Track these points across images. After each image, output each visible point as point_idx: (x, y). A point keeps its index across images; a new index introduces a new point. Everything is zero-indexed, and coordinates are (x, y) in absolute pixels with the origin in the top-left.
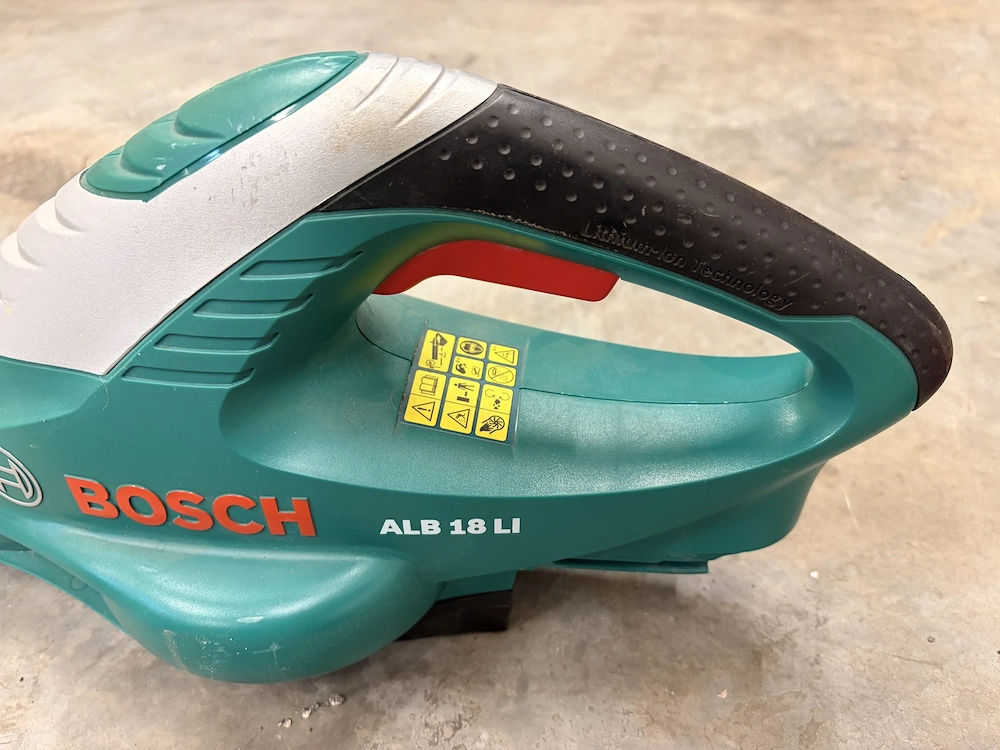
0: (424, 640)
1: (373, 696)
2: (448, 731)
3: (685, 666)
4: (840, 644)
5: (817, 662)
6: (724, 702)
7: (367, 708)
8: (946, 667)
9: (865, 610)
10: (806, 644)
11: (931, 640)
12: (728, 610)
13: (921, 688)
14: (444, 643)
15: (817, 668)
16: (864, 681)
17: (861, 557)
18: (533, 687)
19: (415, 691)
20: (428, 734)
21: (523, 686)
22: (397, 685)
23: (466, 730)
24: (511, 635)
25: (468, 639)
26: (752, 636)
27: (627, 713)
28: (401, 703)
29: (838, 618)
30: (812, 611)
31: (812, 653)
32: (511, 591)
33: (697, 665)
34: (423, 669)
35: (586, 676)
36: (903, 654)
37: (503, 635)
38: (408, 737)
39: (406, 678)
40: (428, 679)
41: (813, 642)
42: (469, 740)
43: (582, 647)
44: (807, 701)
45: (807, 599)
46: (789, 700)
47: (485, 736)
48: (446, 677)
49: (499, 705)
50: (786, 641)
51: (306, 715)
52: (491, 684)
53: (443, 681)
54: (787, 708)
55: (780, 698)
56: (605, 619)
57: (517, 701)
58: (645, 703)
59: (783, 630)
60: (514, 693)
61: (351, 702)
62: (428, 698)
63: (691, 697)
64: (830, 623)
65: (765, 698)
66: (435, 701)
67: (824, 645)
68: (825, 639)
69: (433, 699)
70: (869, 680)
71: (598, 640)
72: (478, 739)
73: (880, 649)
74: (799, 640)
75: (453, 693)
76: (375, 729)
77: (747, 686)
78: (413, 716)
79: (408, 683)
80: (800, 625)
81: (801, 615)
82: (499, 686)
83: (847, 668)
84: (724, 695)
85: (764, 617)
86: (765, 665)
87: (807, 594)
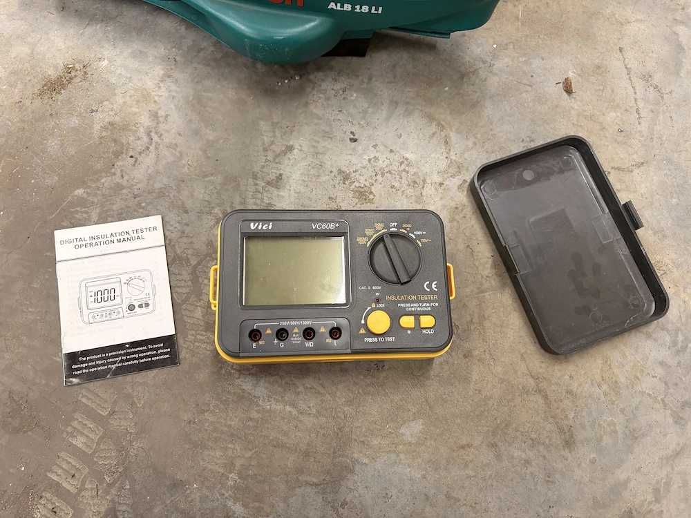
0: (331, 57)
1: (312, 77)
2: (341, 92)
3: (434, 77)
4: (496, 74)
5: (485, 80)
6: (446, 91)
7: (310, 81)
8: (534, 87)
9: (510, 63)
10: (483, 74)
11: (532, 76)
12: (455, 57)
13: (521, 93)
14: (339, 59)
15: (484, 82)
16: (500, 89)
17: (517, 40)
18: (374, 79)
19: (328, 76)
20: (333, 92)
21: (370, 78)
22: (321, 74)
23: (348, 92)
24: (367, 58)
25: (349, 58)
26: (463, 68)
27: (409, 92)
28: (323, 80)
29: (498, 65)
30: (489, 61)
31: (485, 77)
32: (370, 39)
33: (439, 77)
34: (331, 68)
35: (395, 77)
36: (519, 81)
37: (363, 58)
38: (326, 93)
39: (324, 71)
40: (333, 72)
41: (486, 73)
42: (349, 96)
43: (394, 66)
44: (477, 94)
45: (489, 56)
46: (470, 93)
47: (355, 95)
48: (340, 73)
49: (360, 85)
50: (475, 72)
51: (286, 81)
52: (358, 76)
53: (338, 74)
54: (469, 95)
55: (468, 92)
56: (405, 55)
57: (367, 83)
58: (416, 89)
59: (475, 67)
60: (366, 81)
61: (303, 78)
62: (333, 79)
63: (434, 88)
64: (495, 66)
65: (462, 91)
66: (336, 81)
67: (490, 74)
68: (491, 72)
69: (335, 80)
70: (503, 89)
71: (401, 64)
72: (352, 96)
73: (511, 78)
74: (480, 72)
75: (343, 79)
76: (313, 89)
77: (456, 87)
78: (327, 86)
79: (325, 73)
80: (483, 66)
81: (484, 62)
82: (361, 78)
83: (496, 84)
84: (447, 89)
85: (469, 61)
86: (465, 79)
87: (489, 54)
